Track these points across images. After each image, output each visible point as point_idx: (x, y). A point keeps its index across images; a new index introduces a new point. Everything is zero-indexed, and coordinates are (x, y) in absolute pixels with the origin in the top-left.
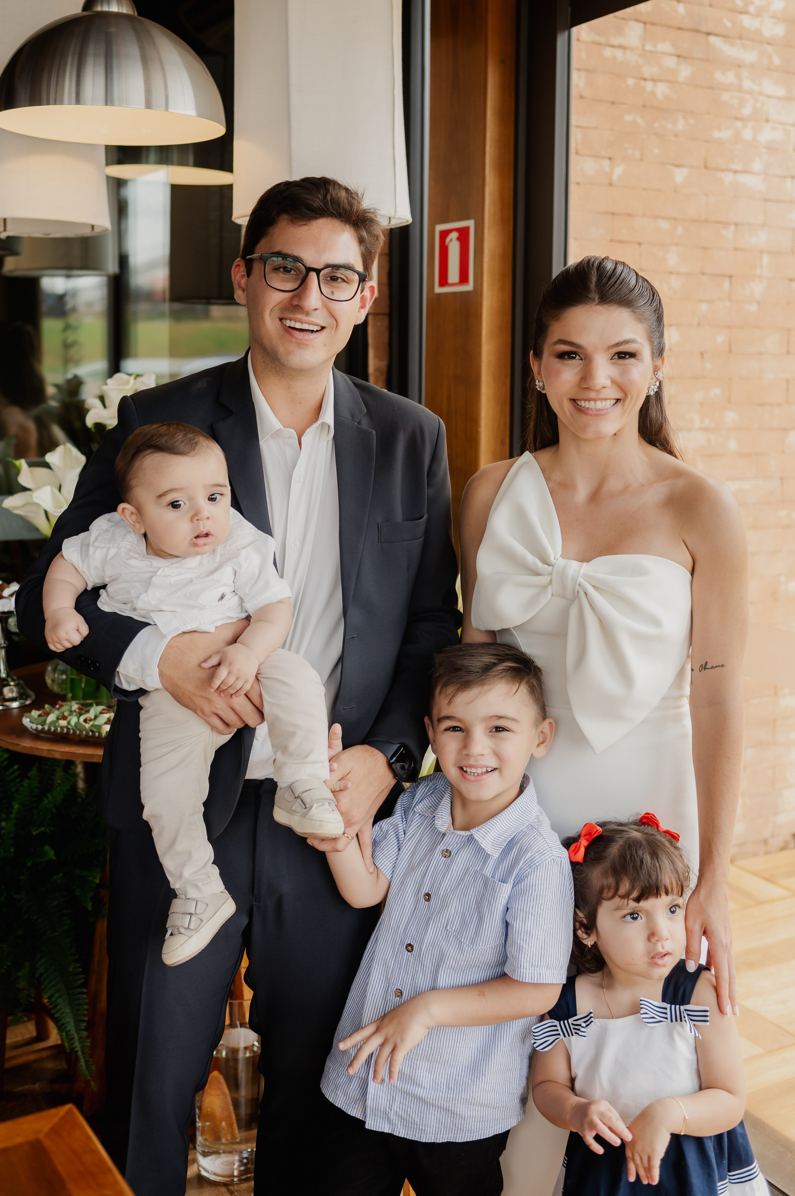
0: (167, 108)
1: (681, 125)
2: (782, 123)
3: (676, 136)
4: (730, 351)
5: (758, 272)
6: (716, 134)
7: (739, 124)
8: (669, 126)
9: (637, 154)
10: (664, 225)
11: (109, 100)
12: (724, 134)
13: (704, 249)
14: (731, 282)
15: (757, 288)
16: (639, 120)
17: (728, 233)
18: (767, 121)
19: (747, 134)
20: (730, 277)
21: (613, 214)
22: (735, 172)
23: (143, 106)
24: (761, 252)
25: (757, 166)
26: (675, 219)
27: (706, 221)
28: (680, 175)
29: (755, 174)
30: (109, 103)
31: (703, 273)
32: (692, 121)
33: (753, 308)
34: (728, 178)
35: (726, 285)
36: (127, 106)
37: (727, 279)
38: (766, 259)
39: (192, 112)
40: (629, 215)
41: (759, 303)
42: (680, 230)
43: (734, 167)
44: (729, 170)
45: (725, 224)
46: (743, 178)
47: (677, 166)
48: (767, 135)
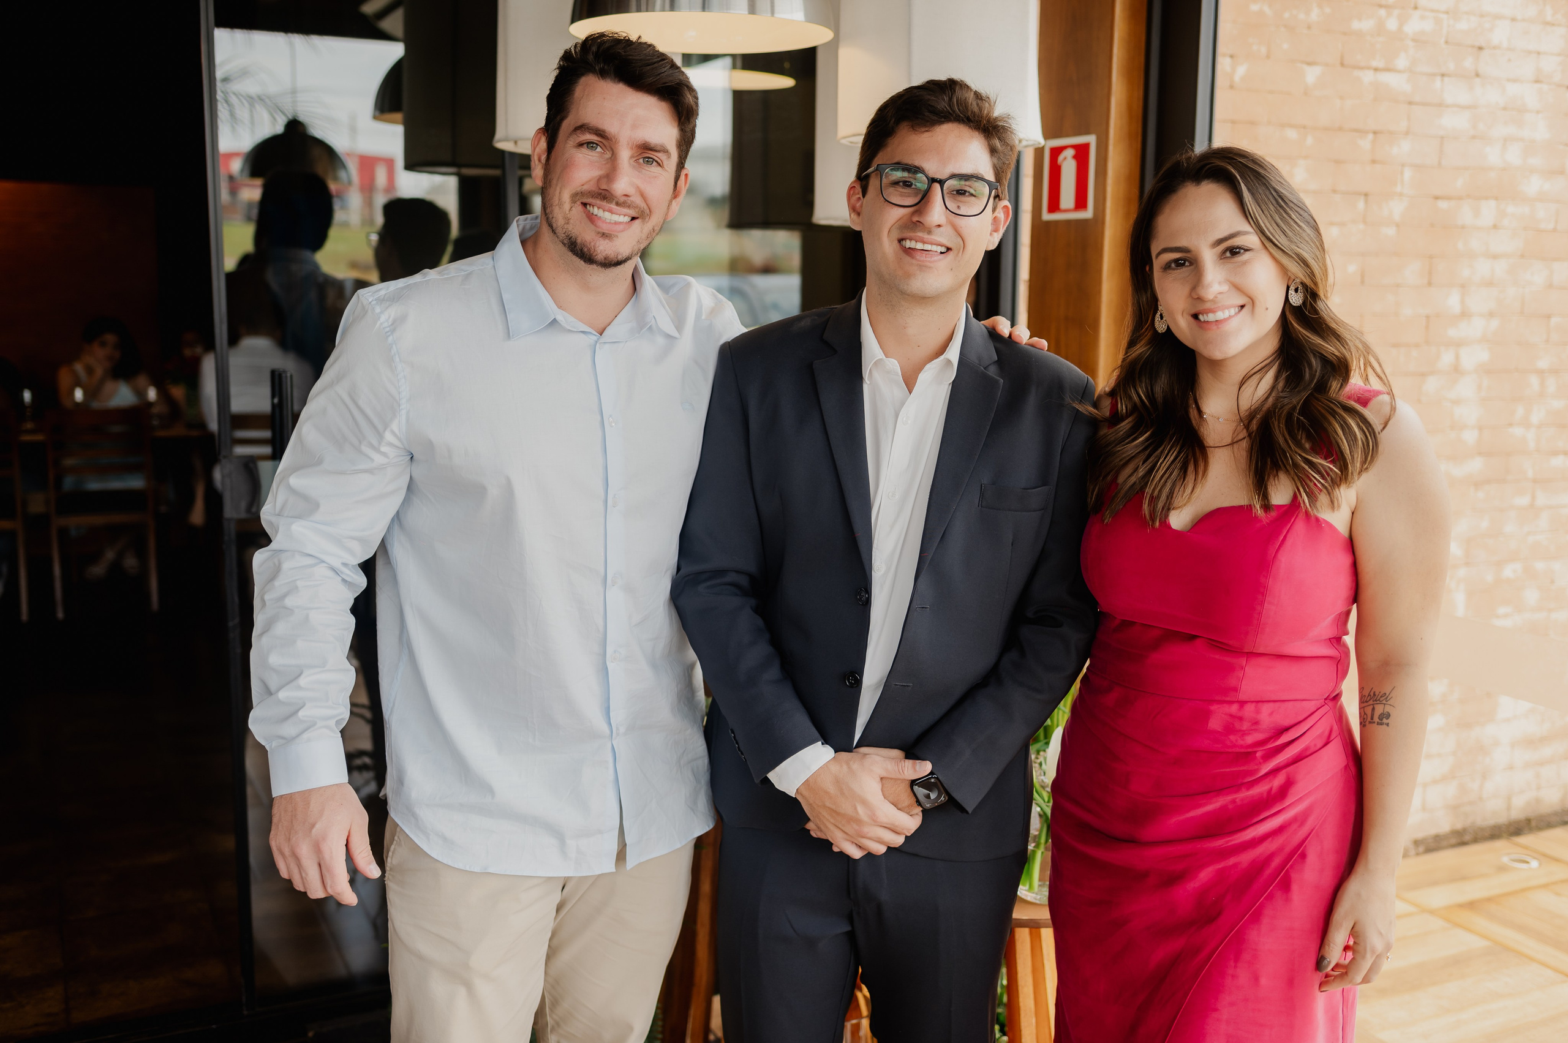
0: (773, 13)
1: (1315, 15)
2: (1433, 11)
3: (1309, 27)
4: (1363, 282)
5: (1398, 189)
6: (1356, 25)
7: (1382, 12)
8: (1302, 16)
9: (1263, 50)
10: (1292, 134)
11: (706, 6)
12: (1365, 25)
13: (1338, 162)
14: (1366, 202)
15: (1397, 208)
16: (1267, 10)
17: (1366, 143)
18: (1416, 8)
19: (1392, 24)
20: (1366, 195)
21: (1233, 122)
22: (1376, 70)
23: (747, 13)
24: (1403, 165)
25: (1402, 62)
26: (1304, 127)
27: (1340, 129)
28: (1312, 75)
29: (1399, 72)
30: (706, 10)
31: (1334, 191)
32: (1328, 10)
33: (1391, 231)
34: (1368, 77)
35: (1361, 205)
36: (728, 11)
37: (1362, 198)
38: (1408, 174)
39: (799, 16)
40: (1252, 123)
41: (1398, 225)
42: (1310, 140)
43: (1375, 64)
44: (1369, 68)
45: (1361, 132)
46: (1386, 78)
47: (1309, 64)
48: (1415, 25)
